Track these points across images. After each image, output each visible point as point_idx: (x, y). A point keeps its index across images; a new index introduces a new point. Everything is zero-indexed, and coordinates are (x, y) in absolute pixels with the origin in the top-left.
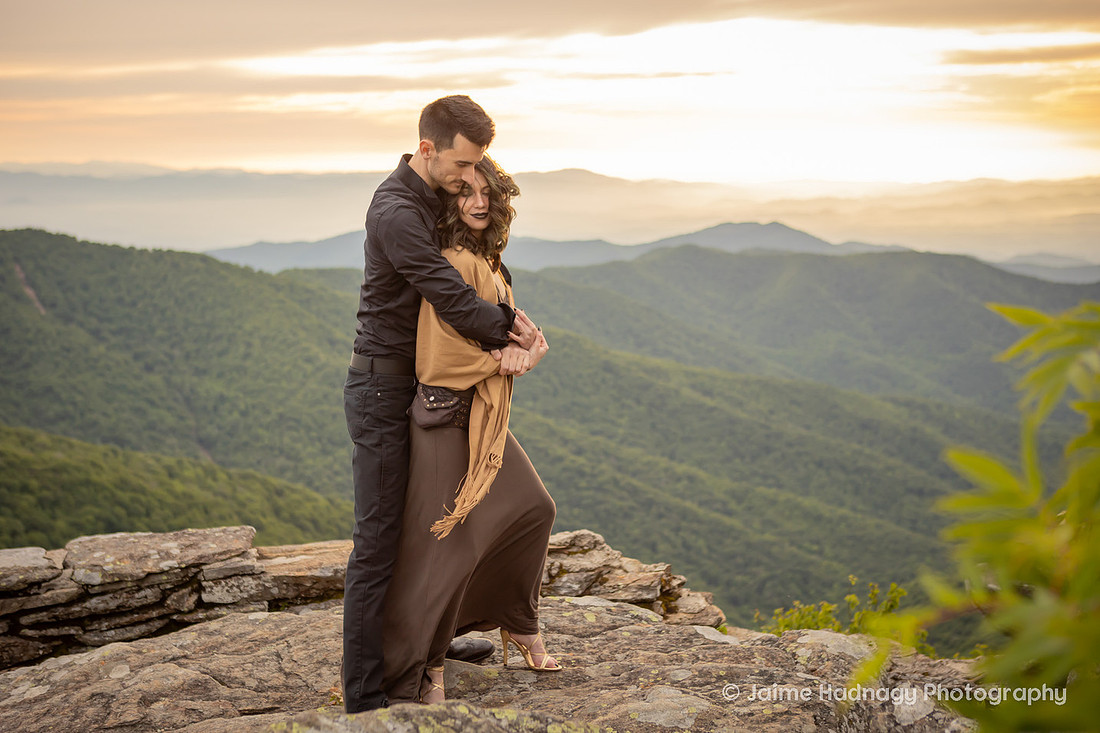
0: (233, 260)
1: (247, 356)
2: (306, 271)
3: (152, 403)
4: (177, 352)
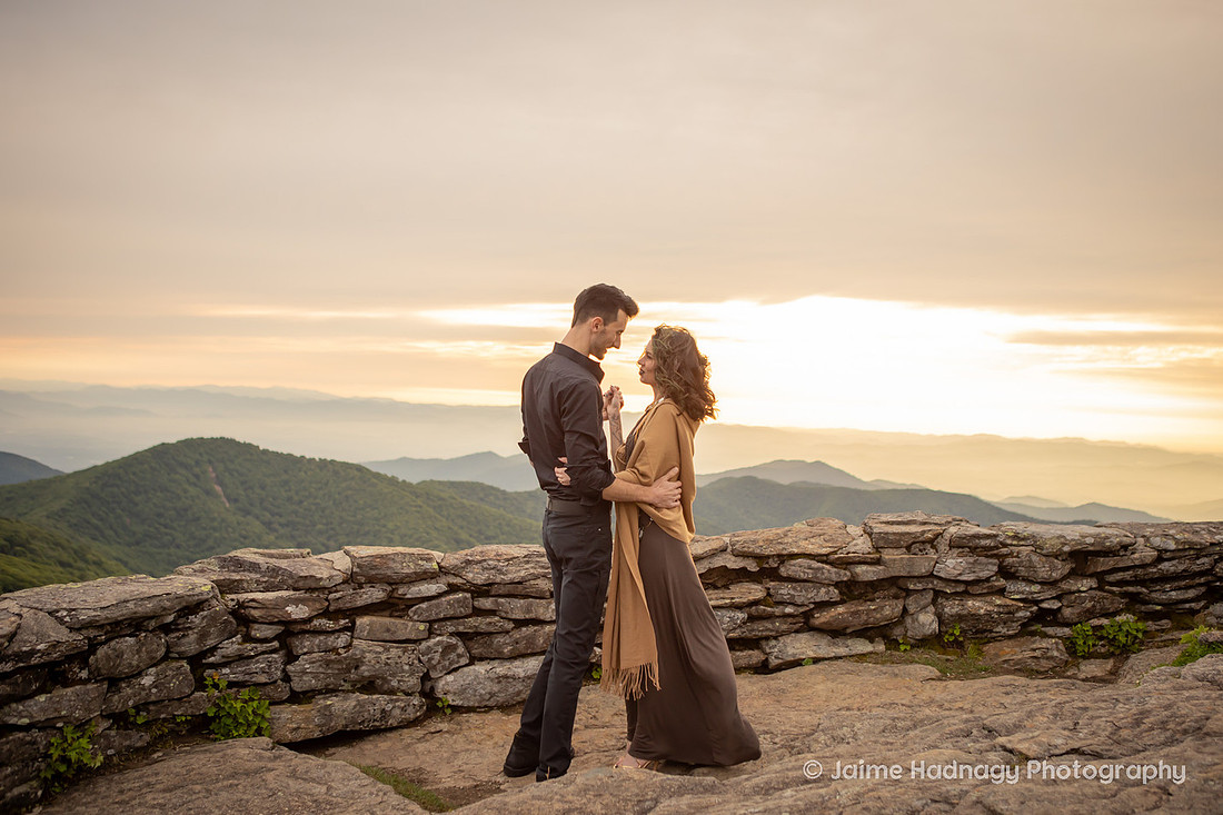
0: (382, 471)
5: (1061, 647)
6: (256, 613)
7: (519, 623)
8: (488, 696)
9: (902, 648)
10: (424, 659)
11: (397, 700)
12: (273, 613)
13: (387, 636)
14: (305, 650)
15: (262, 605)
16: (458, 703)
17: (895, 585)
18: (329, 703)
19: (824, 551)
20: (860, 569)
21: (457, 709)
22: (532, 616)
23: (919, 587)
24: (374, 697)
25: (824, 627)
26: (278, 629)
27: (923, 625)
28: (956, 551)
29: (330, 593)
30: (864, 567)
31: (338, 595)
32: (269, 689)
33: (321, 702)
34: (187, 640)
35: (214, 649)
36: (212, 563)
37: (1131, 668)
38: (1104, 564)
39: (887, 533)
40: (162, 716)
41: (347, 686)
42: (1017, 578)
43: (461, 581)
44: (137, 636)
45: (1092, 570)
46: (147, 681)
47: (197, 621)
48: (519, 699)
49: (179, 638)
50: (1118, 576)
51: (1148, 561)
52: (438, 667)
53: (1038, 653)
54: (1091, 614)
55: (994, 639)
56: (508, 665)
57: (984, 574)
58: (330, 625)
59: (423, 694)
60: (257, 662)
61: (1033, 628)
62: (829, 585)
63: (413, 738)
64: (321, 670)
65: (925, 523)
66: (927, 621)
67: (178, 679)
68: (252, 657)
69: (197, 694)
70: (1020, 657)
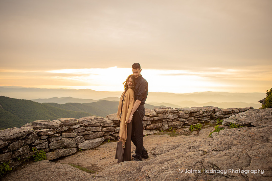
0: (35, 101)
1: (37, 116)
2: (47, 103)
3: (21, 123)
4: (25, 115)
5: (189, 129)
6: (42, 134)
7: (94, 132)
8: (89, 147)
9: (162, 132)
10: (76, 140)
11: (72, 149)
12: (46, 134)
13: (69, 137)
14: (52, 141)
15: (43, 132)
16: (83, 149)
17: (161, 120)
18: (58, 151)
19: (148, 115)
20: (155, 118)
21: (83, 150)
22: (97, 130)
23: (165, 120)
24: (67, 149)
25: (149, 129)
26: (47, 137)
27: (166, 127)
28: (171, 114)
29: (57, 129)
30: (155, 117)
31: (59, 129)
32: (45, 149)
33: (56, 151)
34: (28, 141)
35: (34, 143)
36: (31, 124)
37: (201, 132)
38: (195, 114)
39: (159, 111)
40: (24, 158)
41: (61, 147)
42: (181, 118)
43: (83, 124)
44: (18, 141)
45: (193, 116)
46: (20, 150)
47: (30, 137)
48: (95, 147)
49: (26, 141)
50: (197, 116)
51: (202, 114)
52: (79, 142)
53: (185, 131)
54: (193, 123)
55: (177, 129)
56: (92, 140)
57: (176, 117)
58: (57, 135)
59: (76, 148)
60: (43, 144)
61: (183, 126)
62: (149, 121)
63: (75, 157)
64: (56, 145)
65: (165, 109)
66: (166, 126)
67: (27, 149)
68: (42, 143)
69: (31, 152)
70: (182, 132)
